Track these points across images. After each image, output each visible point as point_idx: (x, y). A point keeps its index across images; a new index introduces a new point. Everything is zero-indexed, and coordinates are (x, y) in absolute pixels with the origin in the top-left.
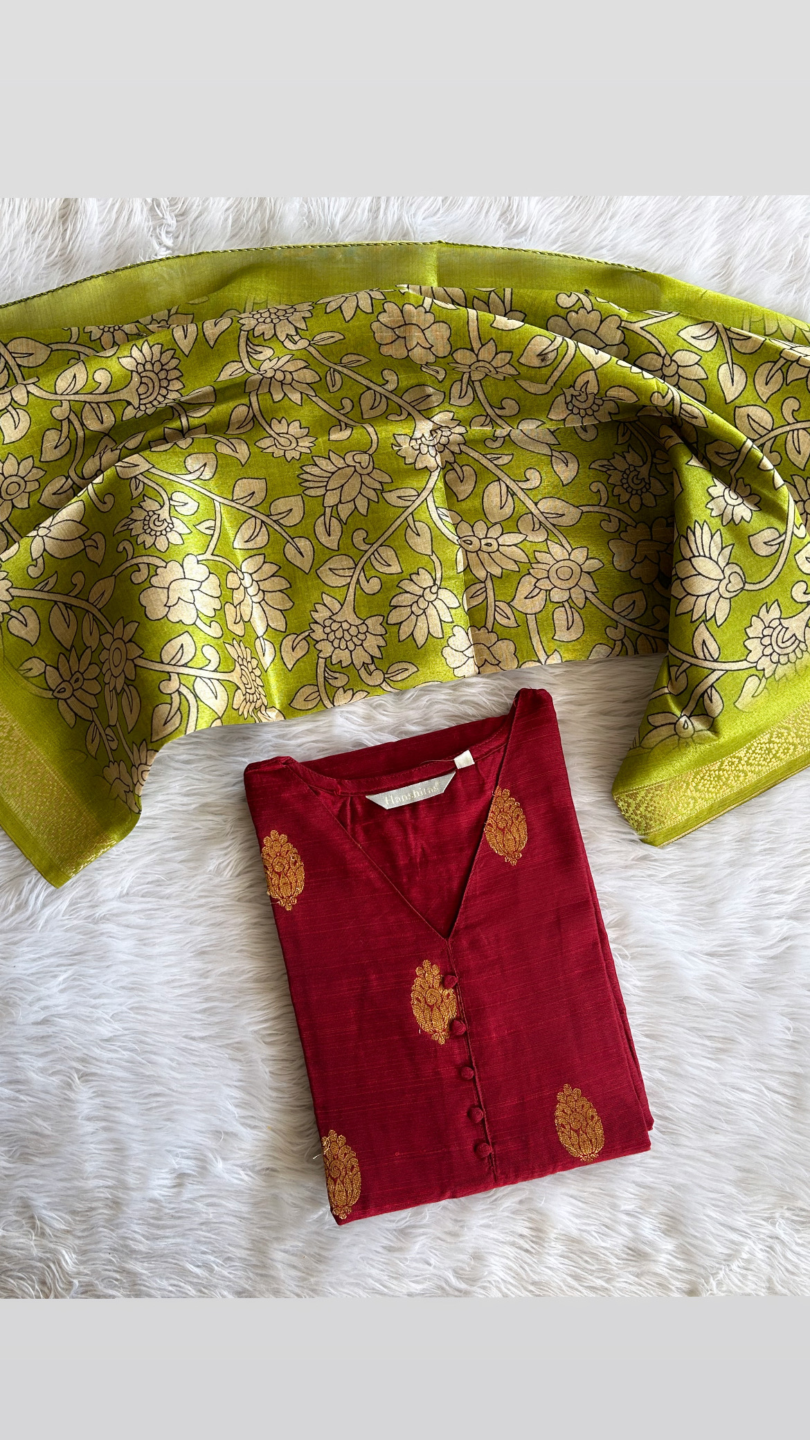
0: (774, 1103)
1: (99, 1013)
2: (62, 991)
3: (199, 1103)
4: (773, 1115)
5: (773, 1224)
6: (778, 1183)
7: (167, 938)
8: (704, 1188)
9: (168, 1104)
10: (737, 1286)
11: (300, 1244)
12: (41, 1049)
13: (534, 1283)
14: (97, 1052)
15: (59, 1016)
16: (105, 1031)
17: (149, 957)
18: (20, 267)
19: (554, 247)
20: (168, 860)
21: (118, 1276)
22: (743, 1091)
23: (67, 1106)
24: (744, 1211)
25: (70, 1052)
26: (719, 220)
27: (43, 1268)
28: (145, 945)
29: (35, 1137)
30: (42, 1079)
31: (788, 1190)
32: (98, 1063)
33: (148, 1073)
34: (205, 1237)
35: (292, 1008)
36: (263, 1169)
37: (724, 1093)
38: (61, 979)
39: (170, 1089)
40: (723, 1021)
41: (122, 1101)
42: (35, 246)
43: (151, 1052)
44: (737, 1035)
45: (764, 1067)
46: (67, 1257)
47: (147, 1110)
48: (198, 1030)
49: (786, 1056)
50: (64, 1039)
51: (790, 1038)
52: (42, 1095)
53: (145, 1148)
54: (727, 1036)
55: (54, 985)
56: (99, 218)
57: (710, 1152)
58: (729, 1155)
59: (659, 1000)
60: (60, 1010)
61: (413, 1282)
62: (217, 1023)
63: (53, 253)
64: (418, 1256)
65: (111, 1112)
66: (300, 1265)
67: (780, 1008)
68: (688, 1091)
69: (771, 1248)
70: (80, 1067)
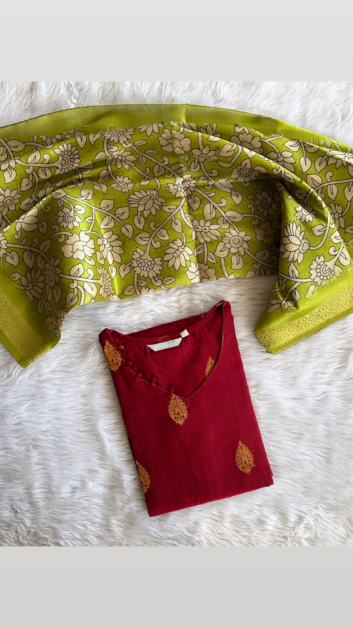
0: (319, 460)
1: (41, 420)
2: (26, 411)
3: (82, 458)
4: (318, 465)
5: (318, 510)
6: (320, 493)
7: (70, 390)
8: (289, 495)
9: (69, 458)
10: (302, 535)
11: (123, 517)
12: (17, 435)
13: (219, 534)
14: (40, 436)
15: (25, 421)
16: (44, 428)
17: (63, 397)
18: (13, 110)
19: (234, 107)
20: (71, 357)
21: (48, 529)
22: (307, 455)
23: (27, 459)
24: (306, 504)
25: (29, 436)
26: (301, 98)
27: (17, 526)
28: (61, 392)
29: (14, 472)
30: (17, 448)
31: (324, 496)
32: (40, 441)
33: (61, 446)
34: (84, 514)
35: (122, 419)
36: (108, 486)
37: (299, 456)
38: (26, 406)
39: (70, 452)
40: (298, 426)
41: (50, 457)
42: (19, 101)
43: (63, 437)
44: (304, 432)
45: (315, 445)
46: (27, 521)
47: (61, 461)
48: (82, 428)
49: (324, 441)
50: (26, 431)
51: (326, 434)
52: (17, 454)
53: (60, 476)
54: (300, 432)
55: (23, 408)
56: (46, 91)
57: (292, 480)
58: (299, 481)
59: (272, 417)
60: (25, 419)
61: (169, 533)
62: (90, 425)
63: (27, 105)
64: (172, 523)
65: (46, 462)
66: (123, 525)
67: (321, 421)
68: (284, 455)
69: (316, 519)
70: (33, 443)
